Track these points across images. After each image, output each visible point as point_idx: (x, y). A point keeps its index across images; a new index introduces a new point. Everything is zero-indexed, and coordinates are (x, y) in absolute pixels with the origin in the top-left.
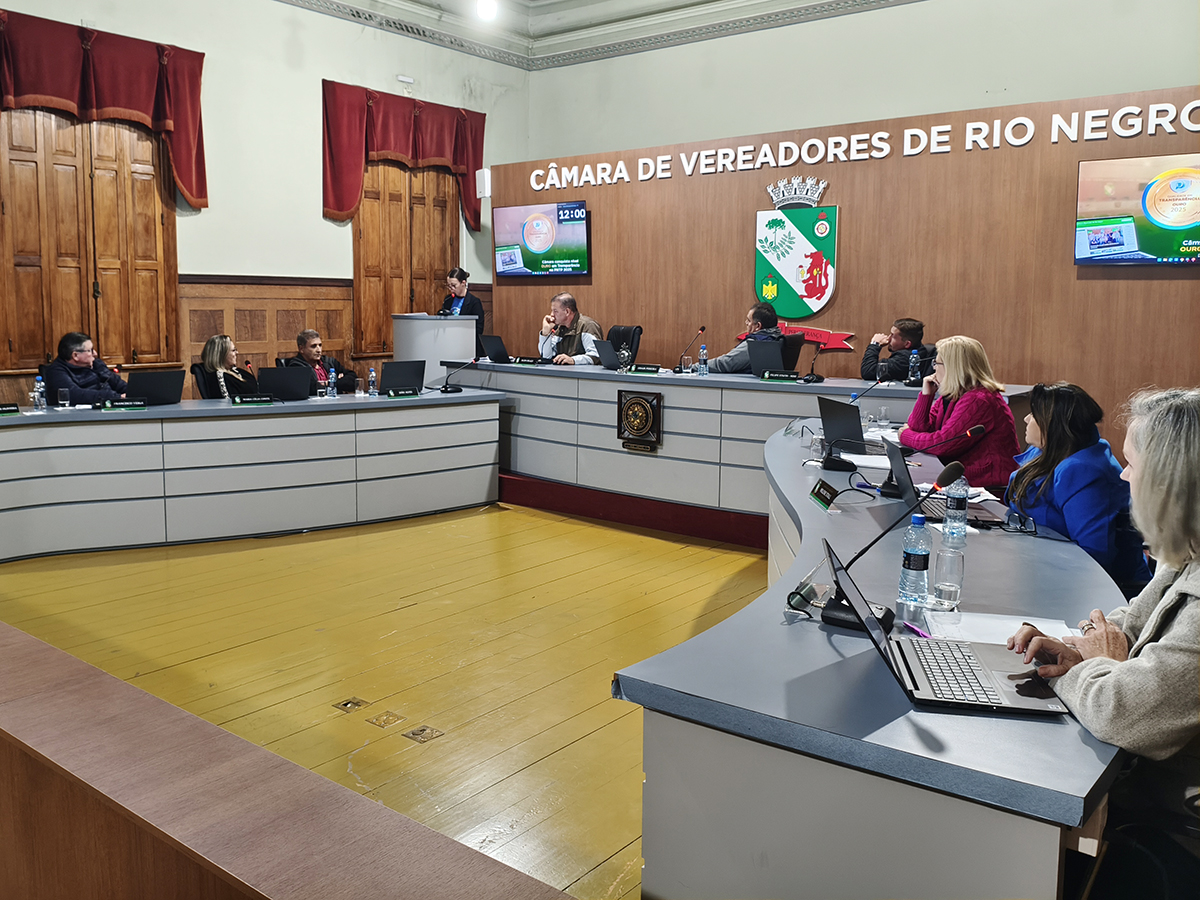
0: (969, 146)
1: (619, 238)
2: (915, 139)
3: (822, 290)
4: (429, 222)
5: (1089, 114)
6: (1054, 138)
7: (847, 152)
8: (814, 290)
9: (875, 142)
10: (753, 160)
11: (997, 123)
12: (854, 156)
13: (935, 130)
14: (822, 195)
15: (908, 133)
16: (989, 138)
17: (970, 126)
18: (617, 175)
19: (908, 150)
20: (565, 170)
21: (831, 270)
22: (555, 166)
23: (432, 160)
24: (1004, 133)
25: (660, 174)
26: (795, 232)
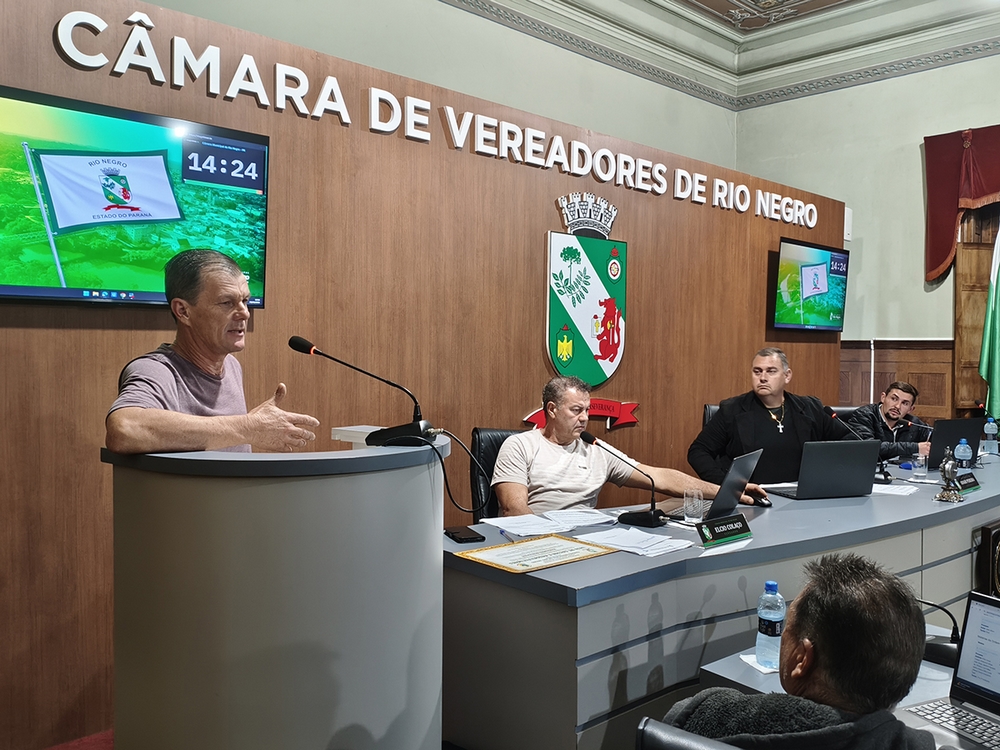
0: (716, 202)
3: (615, 349)
5: (774, 197)
6: (759, 212)
8: (608, 350)
9: (656, 174)
10: (544, 154)
11: (732, 187)
12: (640, 184)
13: (697, 177)
14: (613, 226)
15: (680, 173)
17: (718, 182)
18: (324, 103)
19: (679, 192)
20: (182, 48)
21: (622, 325)
22: (148, 22)
24: (735, 197)
25: (410, 130)
26: (591, 272)
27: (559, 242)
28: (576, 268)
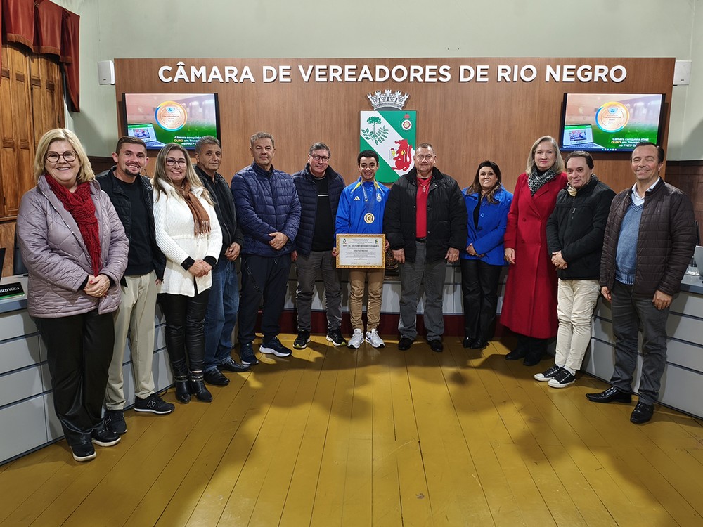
0: (500, 79)
2: (467, 72)
3: (407, 164)
4: (44, 102)
5: (566, 67)
6: (548, 79)
7: (423, 76)
8: (401, 164)
9: (442, 72)
10: (357, 75)
11: (516, 67)
12: (427, 79)
13: (479, 67)
14: (406, 103)
16: (511, 76)
18: (243, 76)
19: (462, 79)
20: (193, 69)
22: (183, 64)
23: (47, 48)
24: (520, 73)
25: (282, 79)
26: (388, 126)
27: (365, 115)
28: (378, 126)
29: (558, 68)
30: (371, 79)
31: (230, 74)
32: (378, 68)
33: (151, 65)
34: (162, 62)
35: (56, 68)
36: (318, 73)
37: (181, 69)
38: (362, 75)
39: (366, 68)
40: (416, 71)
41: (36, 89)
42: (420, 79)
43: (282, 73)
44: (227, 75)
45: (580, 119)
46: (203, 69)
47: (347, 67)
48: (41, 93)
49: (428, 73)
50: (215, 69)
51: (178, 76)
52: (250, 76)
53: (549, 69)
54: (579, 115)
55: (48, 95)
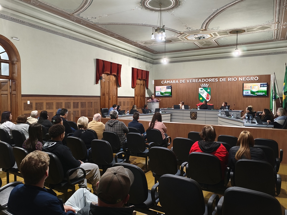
0: (229, 81)
1: (177, 91)
2: (221, 80)
3: (209, 99)
5: (244, 78)
6: (239, 80)
7: (212, 81)
8: (208, 98)
9: (216, 80)
10: (198, 81)
11: (232, 78)
12: (213, 81)
13: (224, 78)
14: (208, 86)
15: (220, 79)
16: (231, 80)
17: (229, 78)
18: (176, 82)
19: (220, 81)
20: (167, 81)
21: (210, 96)
23: (143, 78)
24: (233, 79)
25: (183, 82)
26: (205, 91)
27: (200, 89)
28: (202, 91)
29: (242, 78)
30: (201, 82)
31: (174, 82)
32: (202, 79)
33: (160, 81)
34: (162, 80)
35: (145, 81)
36: (190, 81)
37: (165, 81)
38: (199, 81)
39: (200, 80)
40: (211, 80)
41: (141, 86)
42: (211, 81)
43: (183, 81)
44: (173, 82)
45: (247, 89)
46: (169, 81)
47: (196, 80)
48: (142, 86)
49: (213, 80)
50: (171, 81)
51: (165, 83)
52: (178, 82)
53: (240, 78)
54: (247, 88)
55: (143, 87)
